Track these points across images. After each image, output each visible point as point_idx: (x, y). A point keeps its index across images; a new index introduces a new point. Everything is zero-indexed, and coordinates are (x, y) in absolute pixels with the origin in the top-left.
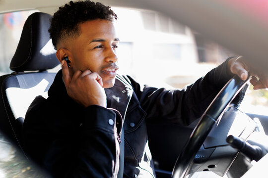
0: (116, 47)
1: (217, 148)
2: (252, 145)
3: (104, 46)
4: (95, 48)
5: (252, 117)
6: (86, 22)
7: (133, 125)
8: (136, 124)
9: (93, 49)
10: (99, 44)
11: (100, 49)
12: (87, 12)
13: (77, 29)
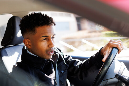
0: (54, 38)
1: (109, 80)
2: (125, 77)
3: (48, 39)
4: (43, 40)
5: (121, 61)
6: (40, 27)
7: (63, 72)
8: (64, 71)
9: (42, 41)
10: (45, 38)
11: (45, 40)
12: (40, 23)
13: (34, 31)
